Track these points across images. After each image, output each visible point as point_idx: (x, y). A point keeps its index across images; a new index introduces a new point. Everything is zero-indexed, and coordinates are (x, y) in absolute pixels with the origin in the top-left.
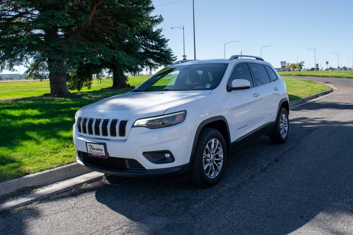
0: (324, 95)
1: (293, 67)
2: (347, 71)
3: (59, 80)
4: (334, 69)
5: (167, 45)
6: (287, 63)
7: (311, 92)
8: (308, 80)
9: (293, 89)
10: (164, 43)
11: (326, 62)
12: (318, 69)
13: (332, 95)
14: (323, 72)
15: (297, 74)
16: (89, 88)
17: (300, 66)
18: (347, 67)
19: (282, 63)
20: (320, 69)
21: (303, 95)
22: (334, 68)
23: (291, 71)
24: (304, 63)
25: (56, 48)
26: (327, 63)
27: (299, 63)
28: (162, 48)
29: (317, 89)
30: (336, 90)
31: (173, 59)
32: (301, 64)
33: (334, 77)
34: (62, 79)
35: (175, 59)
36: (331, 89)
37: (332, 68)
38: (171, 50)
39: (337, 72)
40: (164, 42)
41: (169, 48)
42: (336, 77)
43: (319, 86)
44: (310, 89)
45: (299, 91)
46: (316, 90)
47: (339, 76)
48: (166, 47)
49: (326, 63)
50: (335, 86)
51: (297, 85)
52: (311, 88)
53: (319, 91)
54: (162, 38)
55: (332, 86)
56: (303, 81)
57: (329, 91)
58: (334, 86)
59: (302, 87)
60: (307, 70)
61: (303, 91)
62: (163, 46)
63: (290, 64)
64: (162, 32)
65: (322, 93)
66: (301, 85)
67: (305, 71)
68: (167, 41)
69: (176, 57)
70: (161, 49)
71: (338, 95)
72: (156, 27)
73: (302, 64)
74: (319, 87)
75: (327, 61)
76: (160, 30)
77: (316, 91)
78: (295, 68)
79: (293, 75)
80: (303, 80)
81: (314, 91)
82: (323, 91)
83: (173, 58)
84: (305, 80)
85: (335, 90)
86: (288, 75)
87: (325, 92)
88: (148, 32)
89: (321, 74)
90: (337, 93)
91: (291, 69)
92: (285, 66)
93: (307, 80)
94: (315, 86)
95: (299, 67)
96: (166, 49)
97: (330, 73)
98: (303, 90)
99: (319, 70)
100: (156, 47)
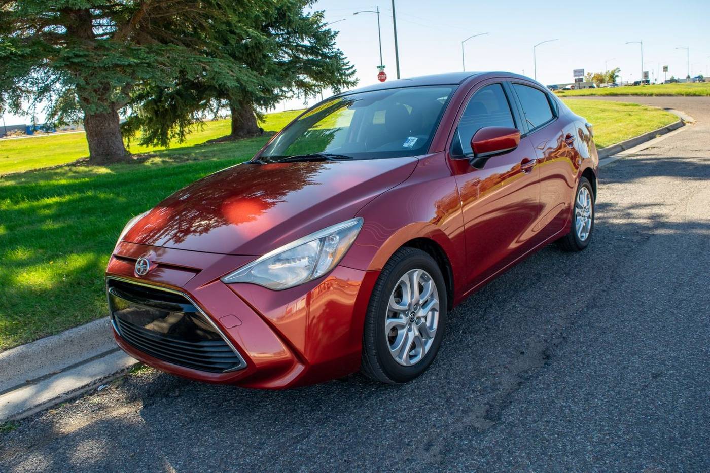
0: (666, 133)
1: (598, 80)
2: (707, 84)
3: (104, 127)
4: (679, 82)
5: (334, 44)
6: (586, 74)
7: (637, 129)
8: (631, 103)
9: (598, 124)
10: (328, 39)
11: (664, 68)
12: (648, 82)
13: (684, 133)
14: (659, 88)
15: (607, 92)
16: (182, 141)
17: (613, 77)
18: (705, 76)
19: (577, 72)
20: (651, 82)
21: (620, 135)
22: (678, 79)
23: (594, 88)
24: (620, 71)
25: (71, 60)
26: (666, 69)
27: (610, 72)
28: (324, 50)
29: (651, 121)
30: (691, 123)
31: (347, 72)
32: (614, 74)
33: (683, 95)
34: (109, 125)
35: (350, 71)
36: (680, 121)
37: (676, 78)
38: (342, 54)
39: (686, 85)
40: (328, 37)
41: (338, 50)
42: (688, 95)
43: (654, 115)
44: (636, 121)
45: (613, 127)
46: (648, 123)
47: (694, 92)
48: (332, 48)
49: (663, 70)
50: (688, 114)
51: (607, 114)
52: (638, 119)
53: (655, 126)
54: (324, 29)
55: (681, 114)
56: (620, 104)
57: (676, 124)
58: (686, 113)
59: (617, 118)
60: (625, 85)
61: (620, 127)
62: (326, 45)
63: (593, 76)
64: (324, 17)
65: (662, 130)
66: (616, 114)
67: (622, 87)
68: (335, 34)
69: (352, 67)
70: (323, 53)
71: (697, 132)
72: (311, 8)
73: (616, 74)
74: (655, 117)
75: (666, 65)
76: (320, 15)
77: (649, 125)
78: (602, 81)
79: (599, 95)
80: (618, 103)
81: (645, 126)
82: (663, 126)
83: (346, 69)
84: (624, 103)
85: (688, 122)
86: (588, 95)
87: (669, 127)
88: (291, 18)
89: (655, 91)
90: (695, 127)
91: (595, 85)
92: (582, 79)
93: (627, 103)
94: (647, 115)
95: (609, 79)
96: (333, 52)
97: (673, 89)
98: (620, 124)
99: (649, 84)
100: (312, 50)
